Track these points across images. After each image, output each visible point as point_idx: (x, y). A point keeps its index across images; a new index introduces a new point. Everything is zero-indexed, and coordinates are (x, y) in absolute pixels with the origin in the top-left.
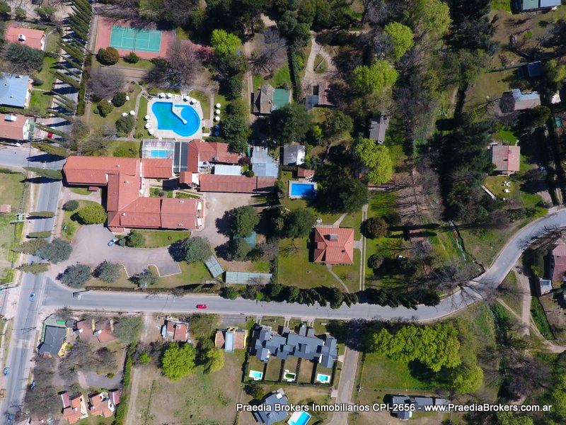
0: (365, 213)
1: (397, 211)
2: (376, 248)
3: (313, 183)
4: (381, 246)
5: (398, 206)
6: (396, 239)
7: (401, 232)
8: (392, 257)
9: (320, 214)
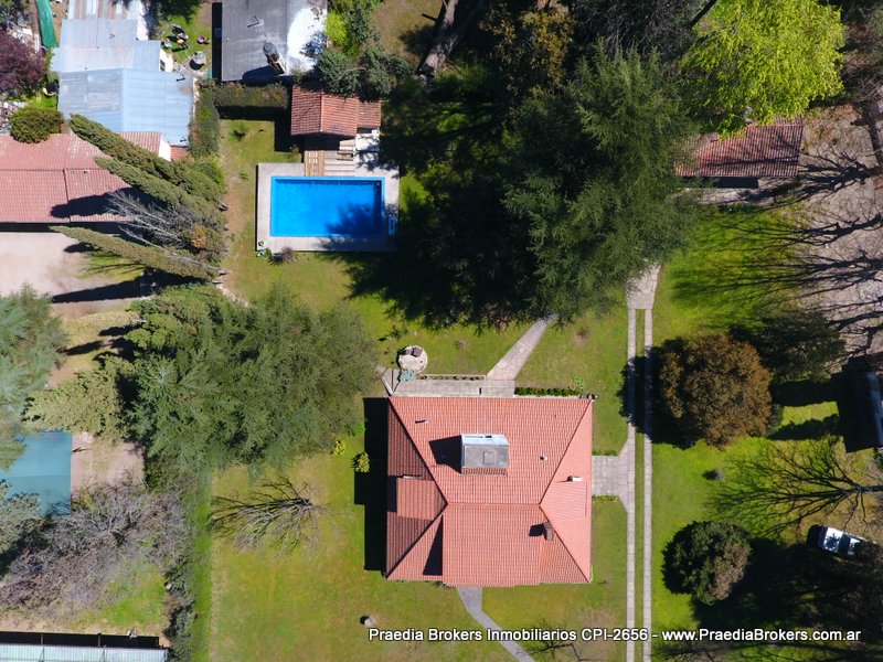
0: (640, 314)
1: (803, 301)
2: (706, 490)
3: (378, 173)
4: (729, 479)
5: (807, 275)
6: (804, 444)
7: (827, 409)
8: (788, 536)
9: (415, 328)
